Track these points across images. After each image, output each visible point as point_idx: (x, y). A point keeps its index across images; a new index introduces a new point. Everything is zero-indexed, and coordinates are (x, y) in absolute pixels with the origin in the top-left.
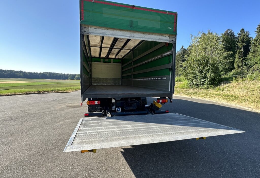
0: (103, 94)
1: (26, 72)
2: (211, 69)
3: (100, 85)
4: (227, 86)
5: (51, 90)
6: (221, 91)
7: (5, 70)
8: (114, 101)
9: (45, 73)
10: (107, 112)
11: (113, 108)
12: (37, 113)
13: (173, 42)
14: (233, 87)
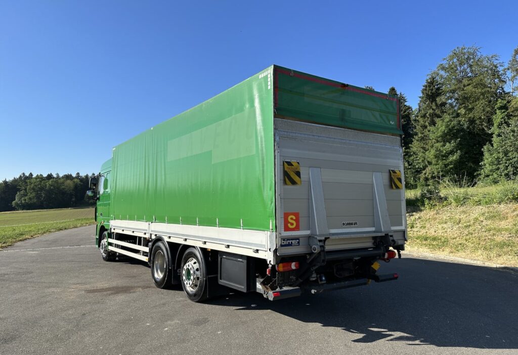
4: (417, 217)
14: (429, 219)
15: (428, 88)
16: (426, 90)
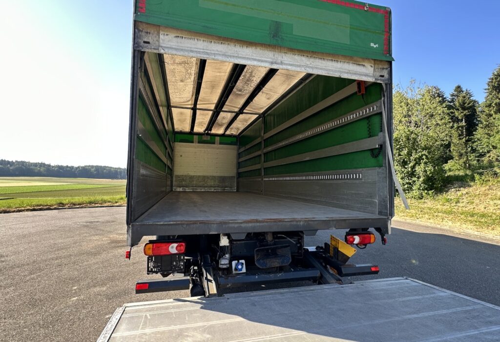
0: (195, 222)
1: (52, 165)
2: (424, 157)
3: (192, 190)
4: (464, 192)
5: (88, 200)
6: (453, 205)
7: (12, 161)
8: (228, 241)
9: (87, 168)
10: (205, 276)
11: (224, 262)
12: (28, 264)
13: (383, 81)
14: (479, 194)
15: (494, 80)
16: (492, 82)
